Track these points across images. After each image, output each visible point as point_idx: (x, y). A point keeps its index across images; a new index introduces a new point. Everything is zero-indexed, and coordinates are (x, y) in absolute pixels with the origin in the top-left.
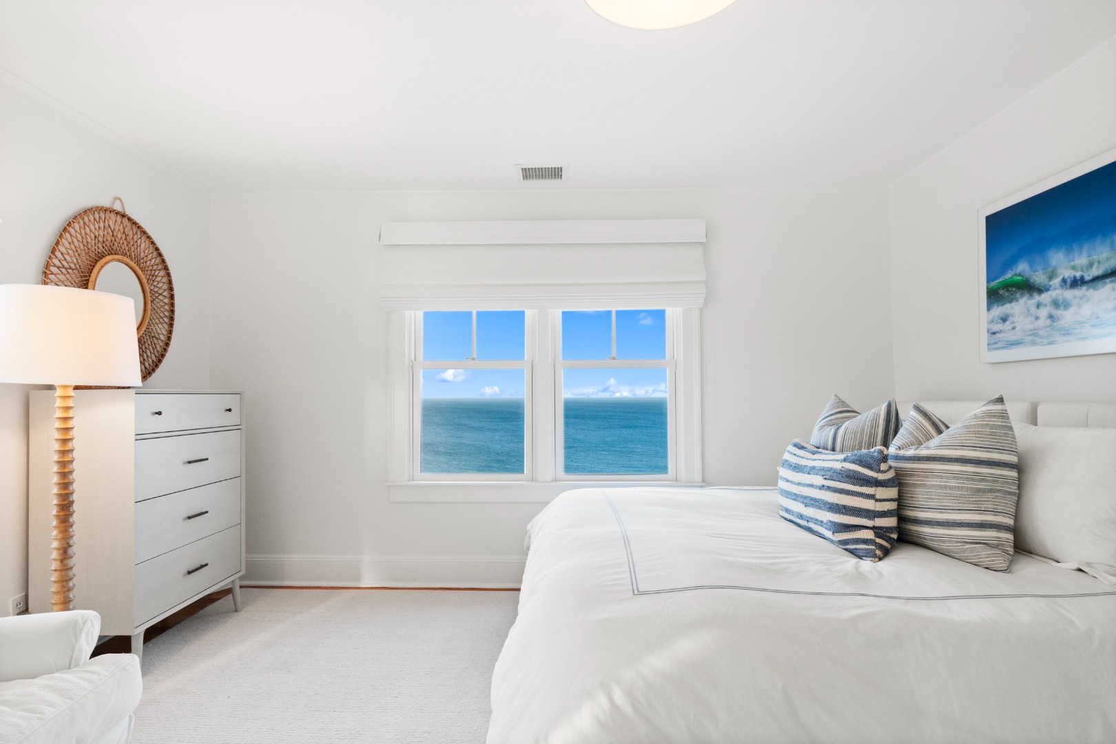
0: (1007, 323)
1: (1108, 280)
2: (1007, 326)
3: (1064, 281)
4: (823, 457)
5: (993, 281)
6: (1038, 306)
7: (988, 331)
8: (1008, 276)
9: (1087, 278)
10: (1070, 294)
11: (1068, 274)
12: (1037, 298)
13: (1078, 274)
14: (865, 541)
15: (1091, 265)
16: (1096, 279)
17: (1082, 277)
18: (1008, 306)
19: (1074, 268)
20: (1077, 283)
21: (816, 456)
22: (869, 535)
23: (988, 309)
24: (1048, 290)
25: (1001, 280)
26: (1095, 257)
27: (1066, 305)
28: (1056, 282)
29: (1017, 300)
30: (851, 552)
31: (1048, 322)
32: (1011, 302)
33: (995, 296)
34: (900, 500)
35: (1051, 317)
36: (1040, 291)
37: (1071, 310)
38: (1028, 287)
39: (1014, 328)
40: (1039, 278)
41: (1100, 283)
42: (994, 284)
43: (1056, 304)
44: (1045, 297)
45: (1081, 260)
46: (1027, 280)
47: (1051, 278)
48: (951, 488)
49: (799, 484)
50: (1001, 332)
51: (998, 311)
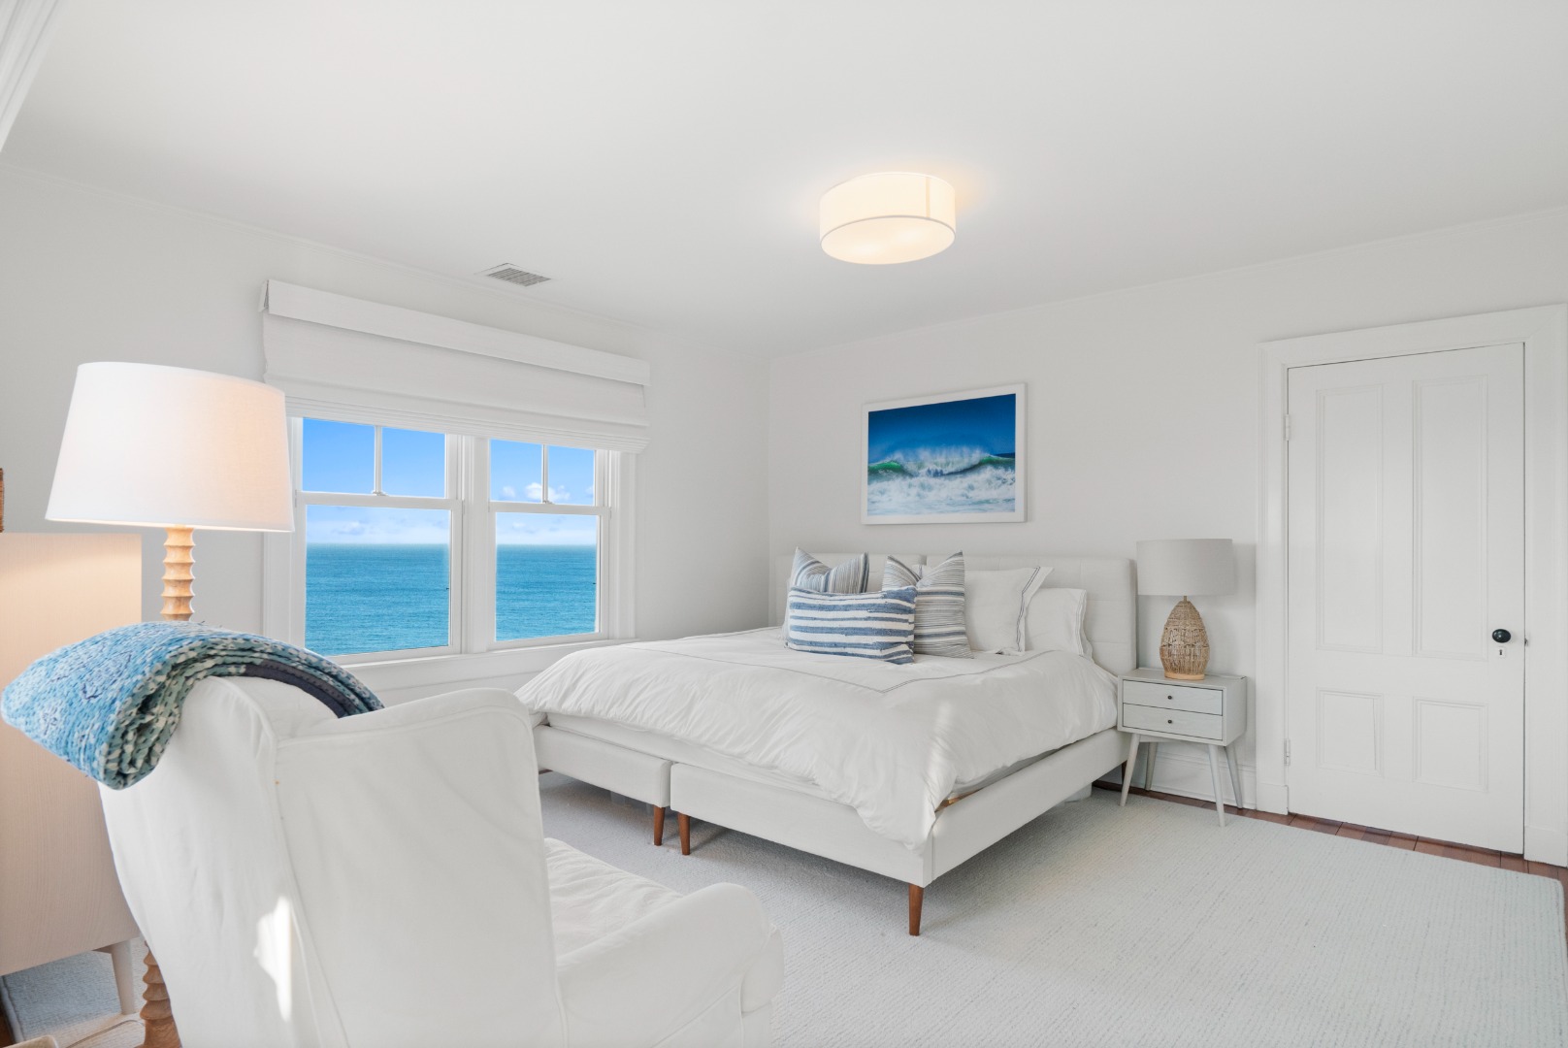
0: (885, 496)
1: (958, 476)
2: (884, 498)
3: (929, 471)
4: (836, 598)
5: (873, 462)
6: (910, 486)
7: (869, 500)
8: (887, 461)
9: (945, 472)
10: (933, 481)
11: (933, 467)
12: (909, 480)
13: (939, 469)
14: (905, 652)
15: (948, 464)
16: (951, 474)
17: (941, 471)
18: (886, 483)
19: (936, 464)
20: (937, 474)
21: (832, 598)
22: (905, 647)
23: (870, 482)
24: (917, 476)
25: (880, 462)
26: (951, 459)
27: (930, 488)
28: (923, 471)
29: (893, 479)
30: (893, 662)
31: (917, 498)
32: (888, 480)
33: (874, 473)
34: (916, 620)
35: (919, 495)
36: (911, 475)
37: (934, 492)
38: (901, 471)
39: (890, 500)
40: (910, 466)
41: (953, 477)
42: (874, 465)
43: (922, 486)
44: (915, 481)
45: (941, 459)
46: (902, 466)
47: (919, 468)
48: (944, 611)
49: (834, 620)
50: (879, 501)
51: (877, 485)
